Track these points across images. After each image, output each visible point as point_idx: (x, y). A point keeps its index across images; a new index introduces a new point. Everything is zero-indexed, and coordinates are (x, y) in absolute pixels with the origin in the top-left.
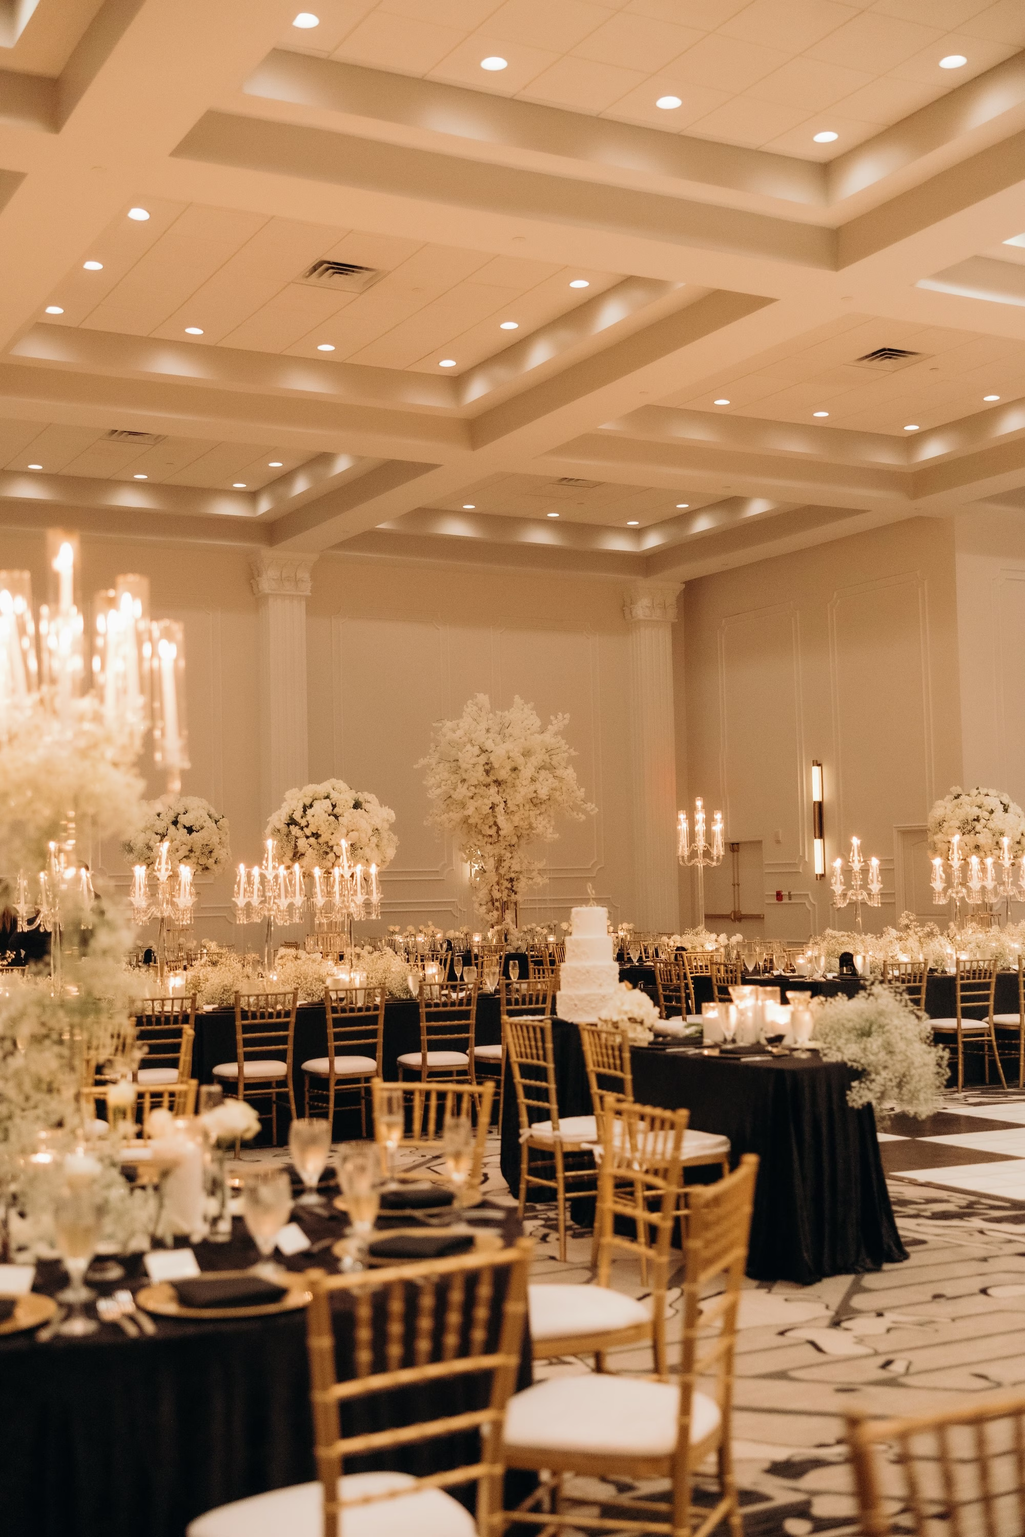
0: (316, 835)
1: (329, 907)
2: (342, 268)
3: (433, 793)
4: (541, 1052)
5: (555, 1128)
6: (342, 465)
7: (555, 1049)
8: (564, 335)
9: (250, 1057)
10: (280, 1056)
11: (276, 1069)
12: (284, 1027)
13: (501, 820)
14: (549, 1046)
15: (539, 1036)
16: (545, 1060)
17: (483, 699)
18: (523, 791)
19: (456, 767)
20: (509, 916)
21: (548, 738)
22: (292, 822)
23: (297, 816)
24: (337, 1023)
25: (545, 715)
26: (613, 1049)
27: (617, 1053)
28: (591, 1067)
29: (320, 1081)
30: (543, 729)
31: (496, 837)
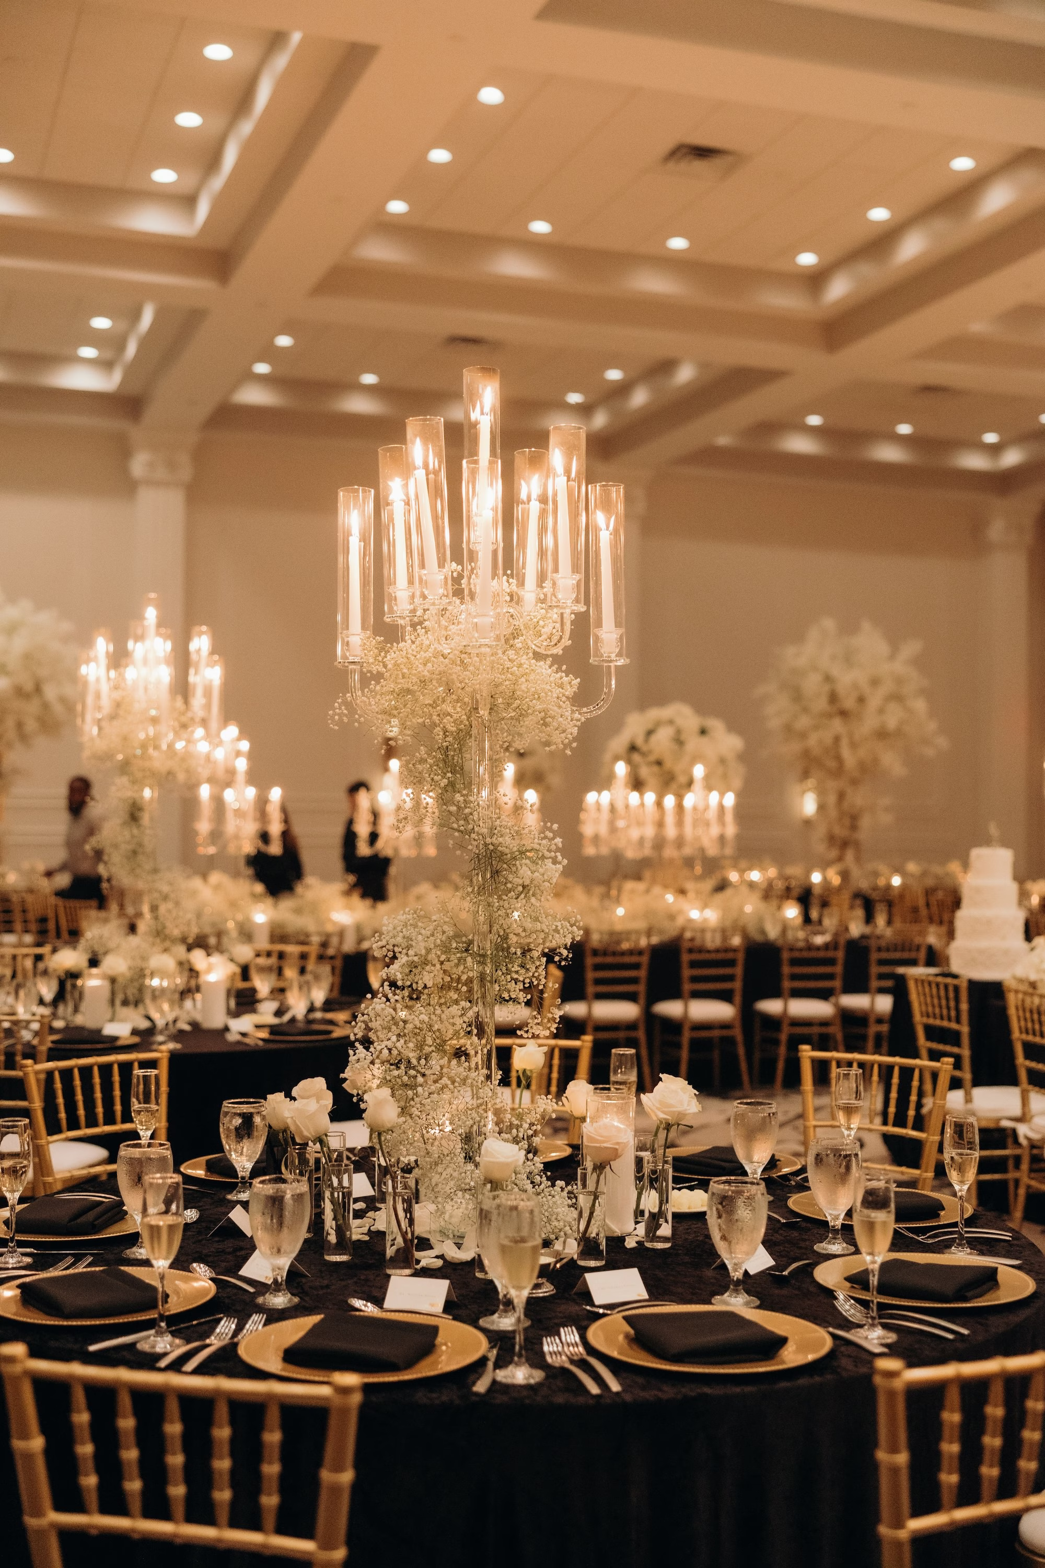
0: (659, 763)
1: (680, 842)
2: (702, 152)
3: (775, 723)
4: (953, 1013)
5: (968, 1099)
6: (685, 374)
7: (971, 1011)
8: (940, 224)
9: (601, 997)
10: (631, 997)
11: (625, 1011)
12: (636, 966)
13: (846, 753)
14: (964, 1006)
15: (951, 995)
16: (958, 1021)
17: (829, 624)
18: (869, 723)
19: (797, 696)
20: (850, 855)
21: (899, 667)
22: (633, 748)
23: (639, 742)
24: (693, 964)
25: (895, 643)
26: (1031, 1012)
27: (1036, 1017)
28: (1016, 1034)
29: (672, 1026)
30: (892, 657)
31: (839, 771)
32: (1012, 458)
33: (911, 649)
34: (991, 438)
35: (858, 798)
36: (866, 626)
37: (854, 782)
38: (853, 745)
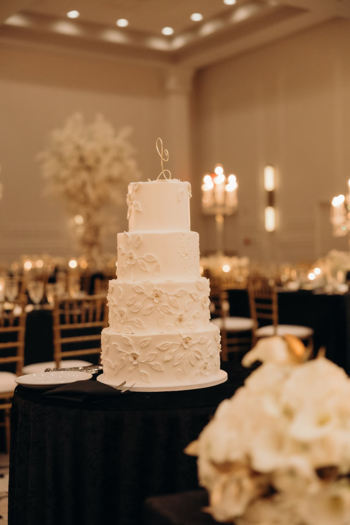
3: (48, 174)
13: (89, 191)
18: (102, 173)
20: (94, 251)
21: (119, 141)
30: (116, 135)
31: (86, 202)
32: (179, 43)
33: (126, 131)
34: (168, 31)
35: (99, 218)
36: (100, 117)
37: (97, 209)
38: (94, 186)
